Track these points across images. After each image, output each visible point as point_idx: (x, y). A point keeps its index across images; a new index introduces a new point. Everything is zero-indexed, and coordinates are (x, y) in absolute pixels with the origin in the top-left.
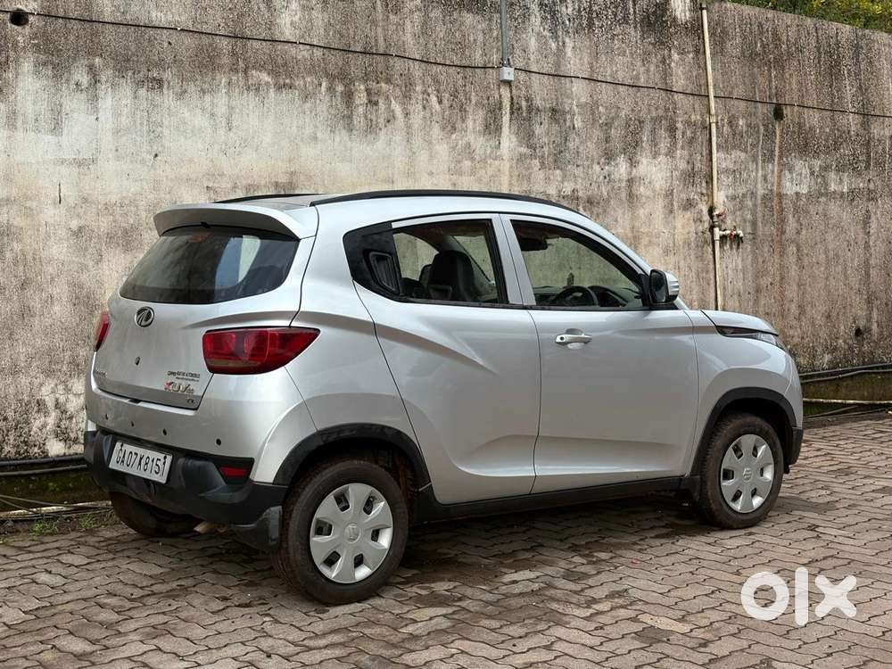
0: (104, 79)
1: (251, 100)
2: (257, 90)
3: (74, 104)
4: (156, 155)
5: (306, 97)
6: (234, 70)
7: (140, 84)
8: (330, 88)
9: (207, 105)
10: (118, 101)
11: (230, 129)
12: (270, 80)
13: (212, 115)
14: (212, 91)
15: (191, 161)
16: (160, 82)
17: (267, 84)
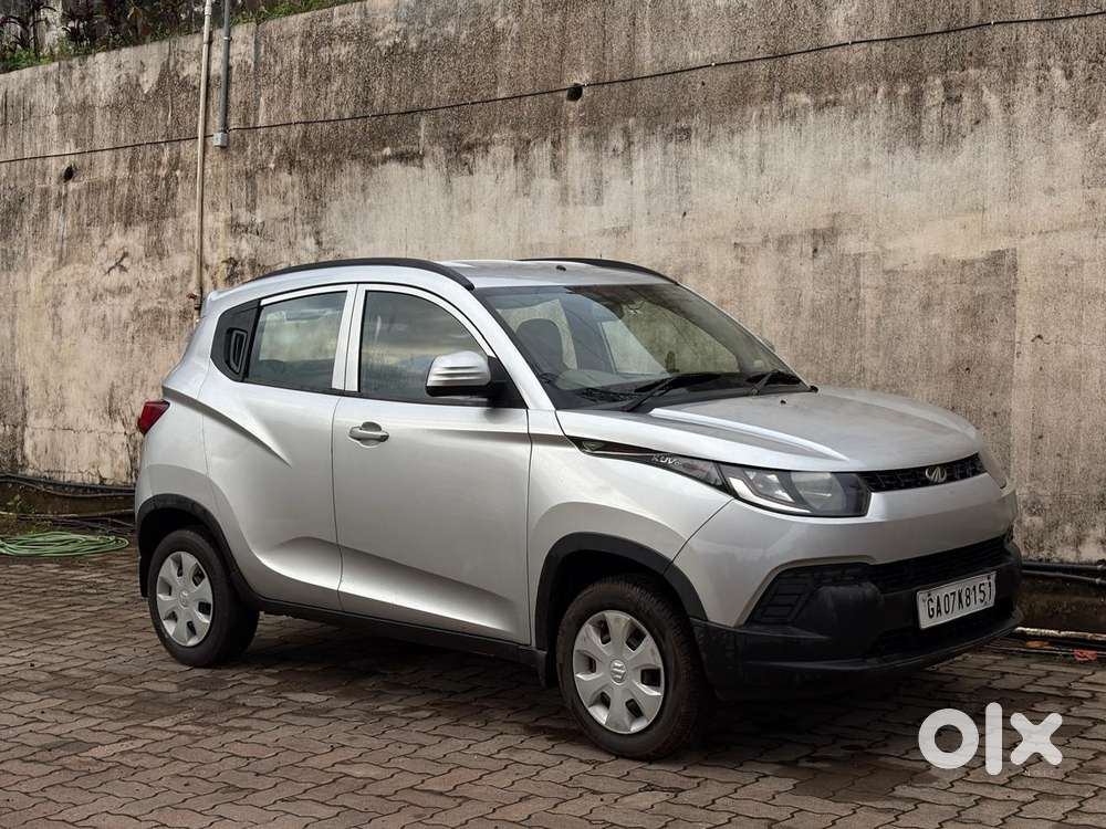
0: (636, 139)
1: (786, 131)
2: (793, 117)
3: (612, 169)
4: (685, 214)
5: (855, 112)
6: (768, 98)
7: (668, 138)
8: (889, 93)
9: (737, 148)
10: (650, 160)
11: (762, 171)
12: (809, 101)
13: (742, 158)
14: (742, 130)
15: (719, 215)
16: (687, 132)
17: (805, 106)
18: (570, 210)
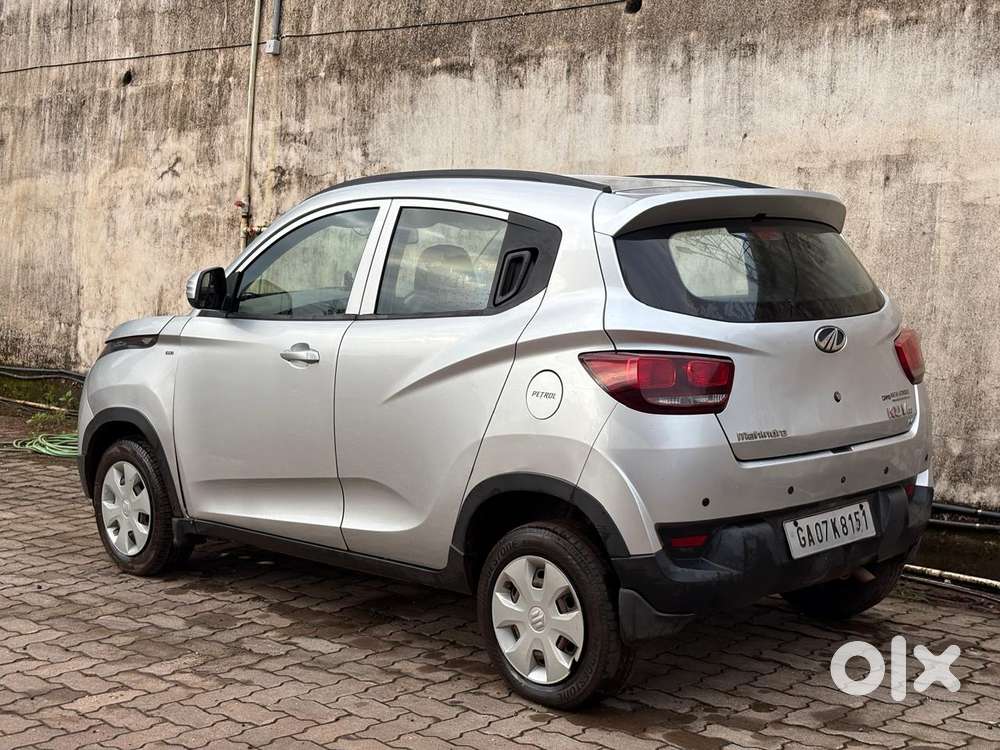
0: (697, 54)
1: (862, 48)
2: (870, 34)
3: (670, 85)
4: (745, 135)
5: (939, 31)
6: (842, 13)
7: (732, 53)
8: (978, 11)
9: (806, 65)
10: (712, 76)
11: (832, 92)
12: (888, 17)
13: (811, 76)
14: (812, 47)
15: (782, 139)
16: (753, 47)
17: (884, 23)
18: (623, 128)
